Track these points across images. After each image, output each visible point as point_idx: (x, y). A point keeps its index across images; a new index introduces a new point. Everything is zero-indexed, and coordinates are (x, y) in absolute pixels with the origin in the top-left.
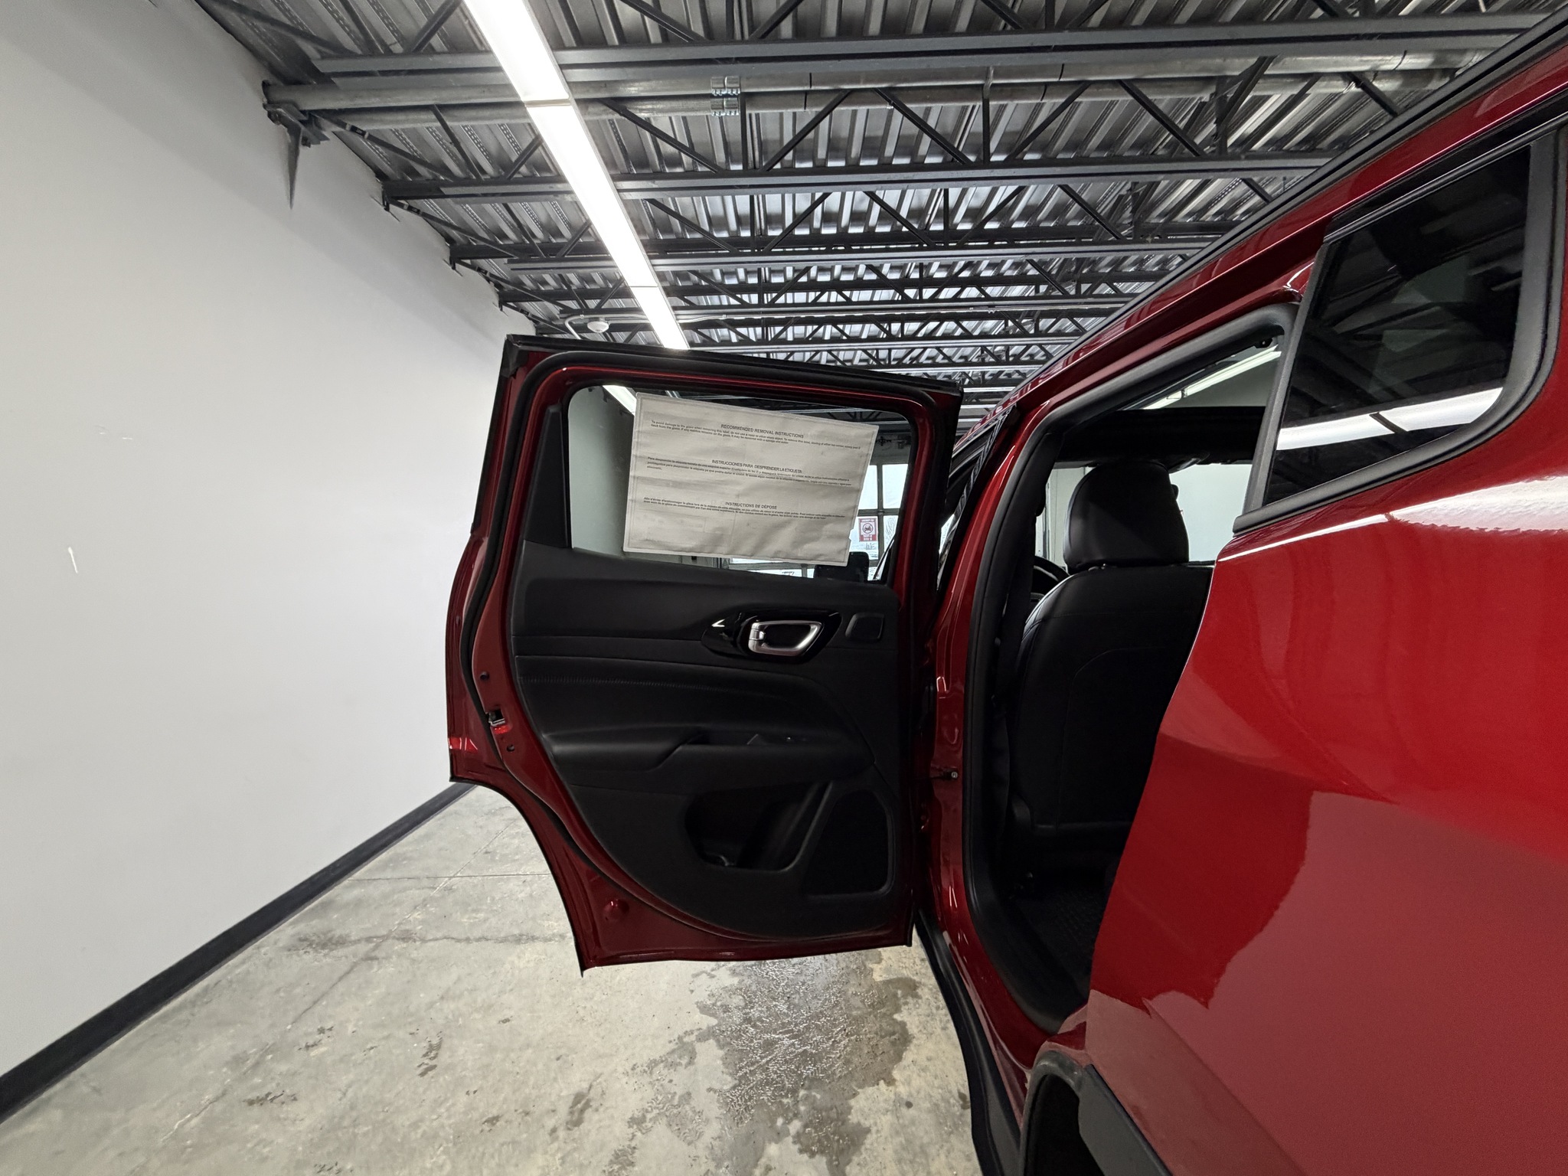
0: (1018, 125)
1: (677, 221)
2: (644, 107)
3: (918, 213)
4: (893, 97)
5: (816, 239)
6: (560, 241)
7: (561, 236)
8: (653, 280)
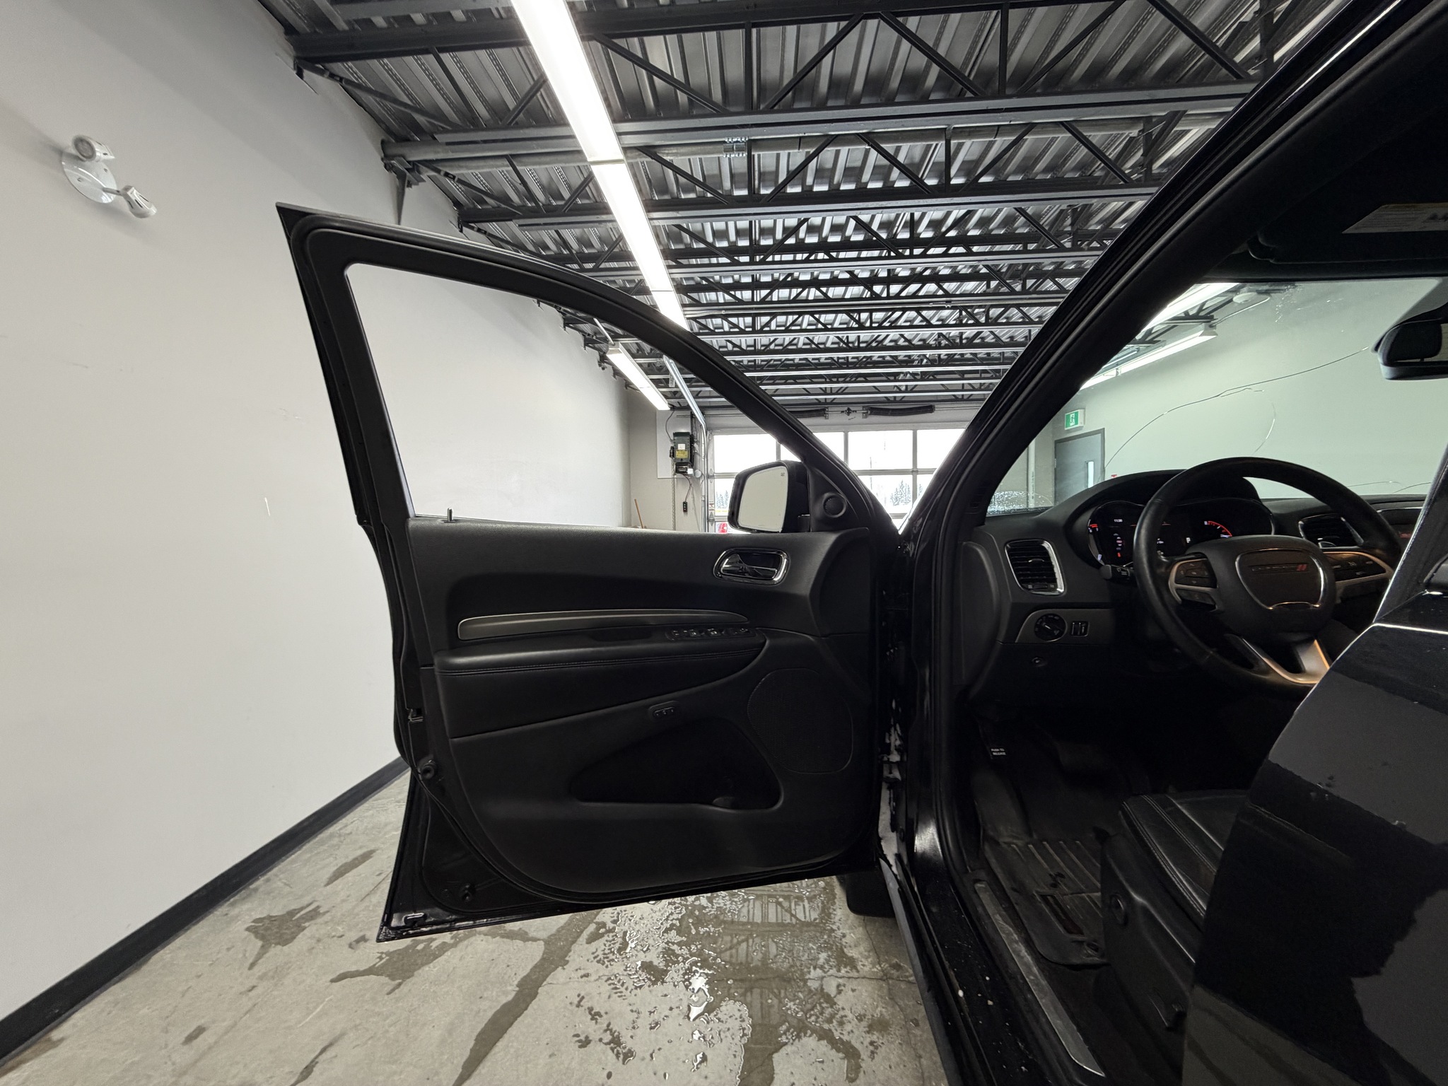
0: (974, 157)
1: (687, 236)
2: (670, 152)
3: (886, 226)
4: (871, 140)
7: (591, 246)
8: (669, 286)
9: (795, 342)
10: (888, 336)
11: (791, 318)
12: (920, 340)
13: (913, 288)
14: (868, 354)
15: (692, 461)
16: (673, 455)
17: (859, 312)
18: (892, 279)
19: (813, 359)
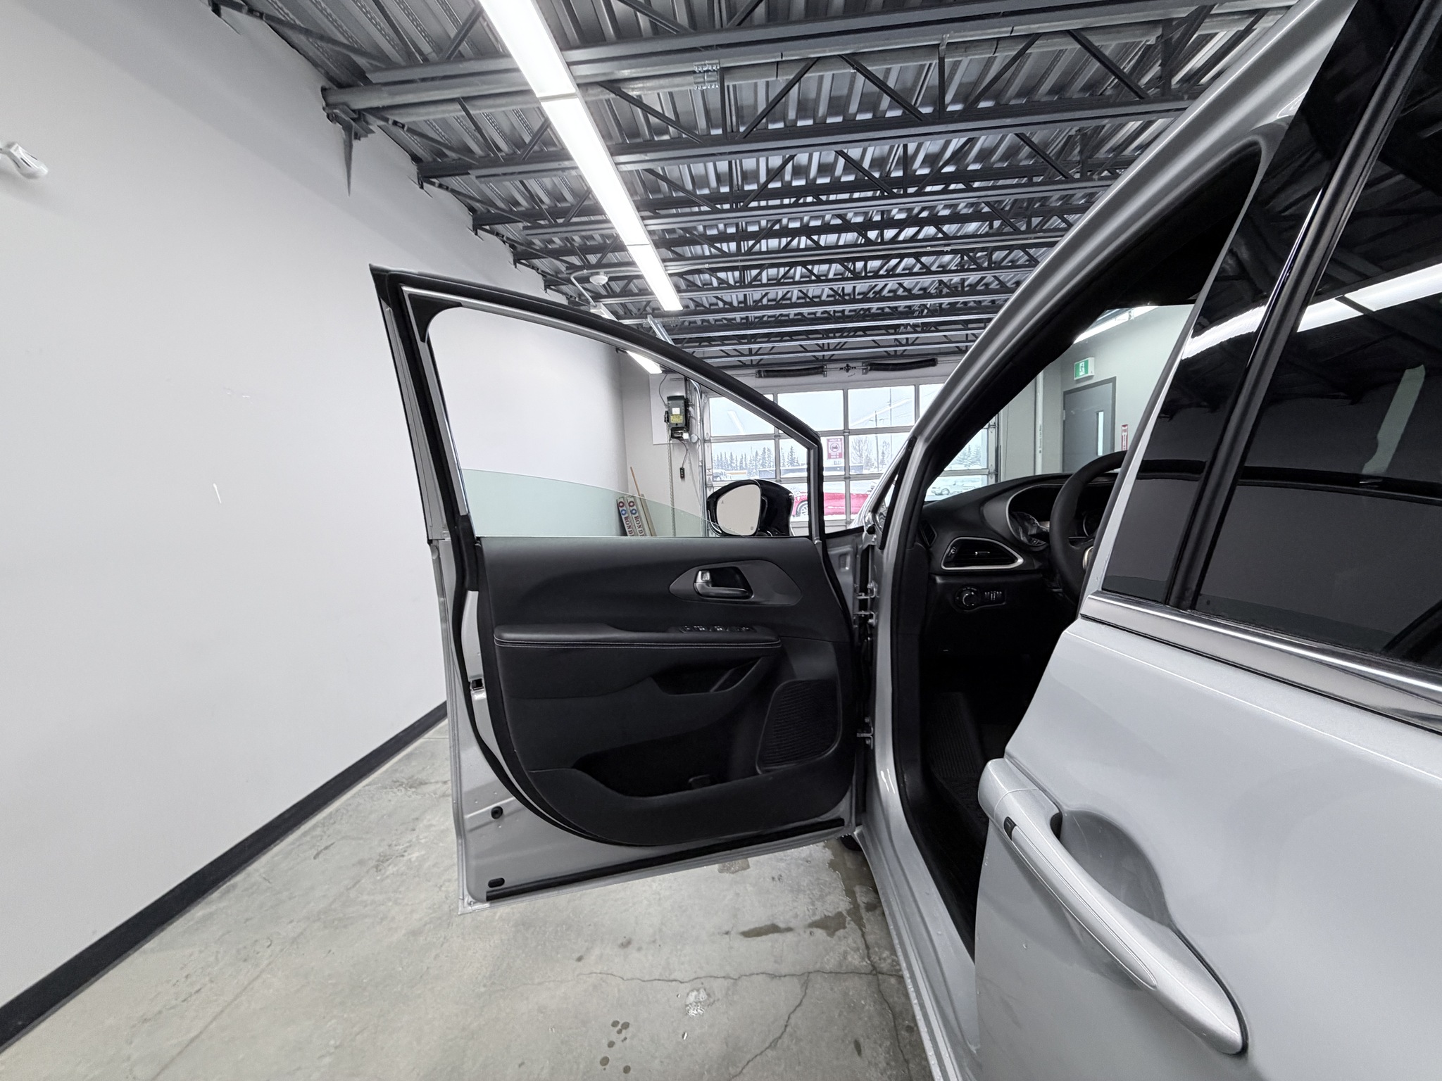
0: (972, 78)
1: (665, 184)
2: (636, 86)
3: (879, 162)
4: (857, 63)
5: (787, 191)
6: (565, 205)
7: (565, 200)
8: (644, 238)
9: (789, 295)
10: (886, 285)
11: (782, 271)
12: (920, 289)
13: (909, 232)
14: (866, 306)
15: (687, 426)
16: (667, 420)
17: (854, 260)
18: (888, 222)
19: (809, 314)
